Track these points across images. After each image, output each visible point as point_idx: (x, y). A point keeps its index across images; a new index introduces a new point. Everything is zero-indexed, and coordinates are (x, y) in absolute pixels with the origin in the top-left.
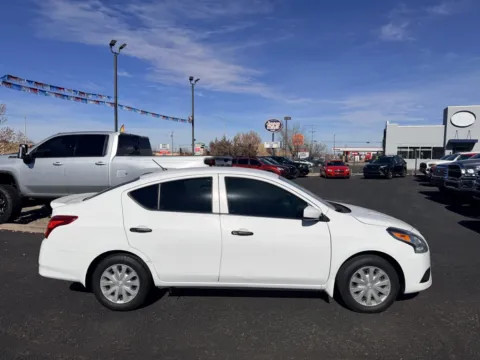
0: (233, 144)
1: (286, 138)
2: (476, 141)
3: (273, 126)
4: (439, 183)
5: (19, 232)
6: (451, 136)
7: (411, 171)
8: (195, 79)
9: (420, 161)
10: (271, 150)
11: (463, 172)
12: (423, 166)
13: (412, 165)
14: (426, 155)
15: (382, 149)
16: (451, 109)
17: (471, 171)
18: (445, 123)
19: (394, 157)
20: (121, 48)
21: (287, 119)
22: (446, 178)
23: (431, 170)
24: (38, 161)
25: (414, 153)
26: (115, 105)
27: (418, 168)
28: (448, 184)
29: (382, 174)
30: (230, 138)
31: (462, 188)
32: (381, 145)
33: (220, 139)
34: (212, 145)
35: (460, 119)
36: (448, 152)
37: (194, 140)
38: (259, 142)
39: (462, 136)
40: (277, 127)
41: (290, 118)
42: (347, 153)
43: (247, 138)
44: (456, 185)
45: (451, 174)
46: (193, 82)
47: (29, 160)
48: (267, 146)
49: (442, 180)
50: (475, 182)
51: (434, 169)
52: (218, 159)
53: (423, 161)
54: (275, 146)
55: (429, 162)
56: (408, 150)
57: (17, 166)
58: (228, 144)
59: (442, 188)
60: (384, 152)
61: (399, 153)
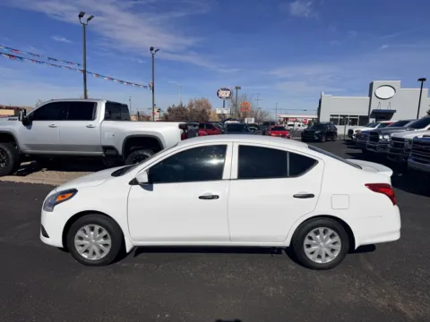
0: (188, 109)
1: (235, 105)
2: (395, 111)
3: (224, 94)
4: (362, 146)
5: (21, 183)
6: (375, 107)
7: (340, 136)
8: (155, 49)
9: (349, 127)
10: (222, 116)
11: (381, 137)
12: (351, 132)
13: (341, 130)
14: (354, 122)
15: (316, 117)
16: (376, 83)
17: (386, 137)
18: (370, 95)
19: (327, 124)
20: (89, 19)
21: (237, 88)
22: (368, 142)
23: (357, 136)
24: (35, 123)
25: (343, 120)
26: (85, 72)
27: (347, 133)
28: (370, 147)
29: (317, 138)
30: (186, 104)
31: (379, 150)
32: (316, 112)
33: (177, 105)
34: (169, 110)
35: (383, 92)
36: (371, 120)
37: (154, 105)
38: (210, 108)
39: (384, 107)
40: (228, 95)
41: (240, 88)
42: (287, 119)
43: (199, 103)
44: (375, 148)
45: (372, 139)
46: (153, 52)
47: (27, 122)
48: (219, 112)
49: (364, 144)
50: (389, 145)
51: (359, 135)
52: (190, 125)
53: (351, 127)
54: (225, 112)
55: (356, 129)
56: (339, 117)
57: (16, 127)
58: (184, 109)
59: (364, 150)
60: (318, 119)
61: (331, 120)
